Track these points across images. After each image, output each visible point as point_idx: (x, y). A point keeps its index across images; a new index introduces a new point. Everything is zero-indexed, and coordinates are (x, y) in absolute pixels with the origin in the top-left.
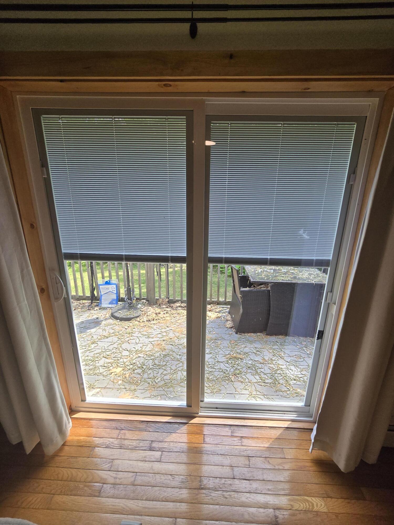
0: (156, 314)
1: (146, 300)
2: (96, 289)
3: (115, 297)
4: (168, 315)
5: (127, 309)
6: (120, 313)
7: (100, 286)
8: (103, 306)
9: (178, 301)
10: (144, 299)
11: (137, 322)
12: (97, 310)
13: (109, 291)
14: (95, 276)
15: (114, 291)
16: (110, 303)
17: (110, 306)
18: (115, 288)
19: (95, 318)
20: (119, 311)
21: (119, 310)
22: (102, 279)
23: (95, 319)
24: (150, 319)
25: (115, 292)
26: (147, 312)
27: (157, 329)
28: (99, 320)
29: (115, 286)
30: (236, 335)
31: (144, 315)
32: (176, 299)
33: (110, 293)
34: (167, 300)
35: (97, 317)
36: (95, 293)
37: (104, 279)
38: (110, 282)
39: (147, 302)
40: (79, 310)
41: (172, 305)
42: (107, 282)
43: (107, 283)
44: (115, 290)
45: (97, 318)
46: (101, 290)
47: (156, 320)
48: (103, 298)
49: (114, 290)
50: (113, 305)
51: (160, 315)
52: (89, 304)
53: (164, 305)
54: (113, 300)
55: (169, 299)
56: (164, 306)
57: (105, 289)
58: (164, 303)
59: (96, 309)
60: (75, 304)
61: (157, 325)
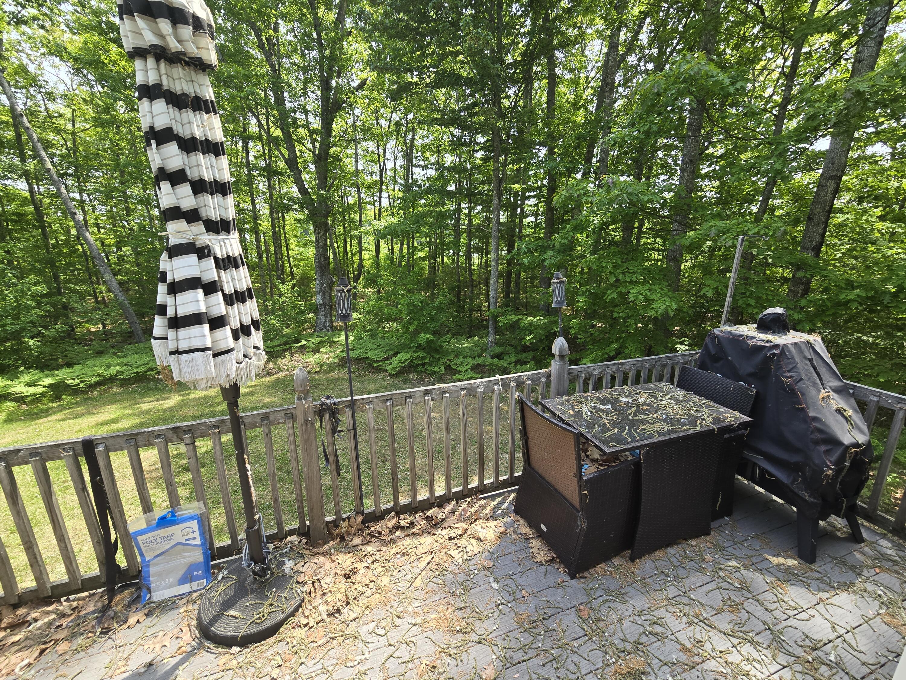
0: (347, 577)
1: (299, 535)
2: (120, 546)
3: (198, 556)
4: (378, 568)
5: (252, 591)
6: (234, 617)
7: (139, 538)
8: (158, 596)
9: (388, 512)
10: (291, 533)
11: (300, 633)
12: (138, 622)
13: (173, 543)
14: (116, 511)
15: (195, 538)
16: (183, 581)
17: (185, 588)
18: (196, 528)
19: (143, 670)
20: (232, 612)
21: (227, 605)
22: (145, 512)
23: (140, 674)
24: (339, 604)
25: (198, 542)
26: (318, 580)
27: (374, 639)
28: (161, 670)
29: (194, 524)
30: (574, 582)
31: (313, 595)
32: (383, 507)
33: (180, 547)
34: (360, 519)
35: (148, 659)
36: (121, 559)
37: (149, 511)
38: (173, 516)
39: (304, 541)
40: (63, 647)
41: (376, 528)
42: (163, 518)
43: (163, 522)
44: (197, 534)
45: (150, 664)
46: (143, 549)
47: (355, 599)
48: (152, 570)
49: (192, 536)
50: (196, 583)
51: (358, 578)
52: (100, 604)
53: (355, 535)
54: (192, 567)
55: (362, 513)
56: (357, 541)
57: (159, 540)
58: (353, 531)
59: (132, 620)
60: (39, 624)
61: (364, 618)
